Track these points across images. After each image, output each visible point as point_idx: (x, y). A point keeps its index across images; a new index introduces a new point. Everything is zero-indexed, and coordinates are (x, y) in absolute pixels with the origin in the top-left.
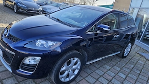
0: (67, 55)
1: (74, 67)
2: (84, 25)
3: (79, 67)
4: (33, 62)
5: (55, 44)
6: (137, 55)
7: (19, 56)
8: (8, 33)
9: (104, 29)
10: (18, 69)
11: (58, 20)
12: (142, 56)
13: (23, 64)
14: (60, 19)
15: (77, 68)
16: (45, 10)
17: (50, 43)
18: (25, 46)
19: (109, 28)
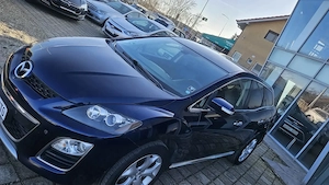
0: (143, 148)
1: (146, 171)
2: (188, 92)
3: (154, 174)
4: (72, 151)
5: (127, 122)
6: (260, 162)
7: (46, 132)
8: (28, 71)
9: (223, 109)
10: (34, 155)
11: (135, 63)
12: (269, 166)
13: (50, 148)
14: (139, 63)
15: (151, 175)
16: (92, 11)
17: (119, 119)
18: (64, 112)
19: (232, 110)
